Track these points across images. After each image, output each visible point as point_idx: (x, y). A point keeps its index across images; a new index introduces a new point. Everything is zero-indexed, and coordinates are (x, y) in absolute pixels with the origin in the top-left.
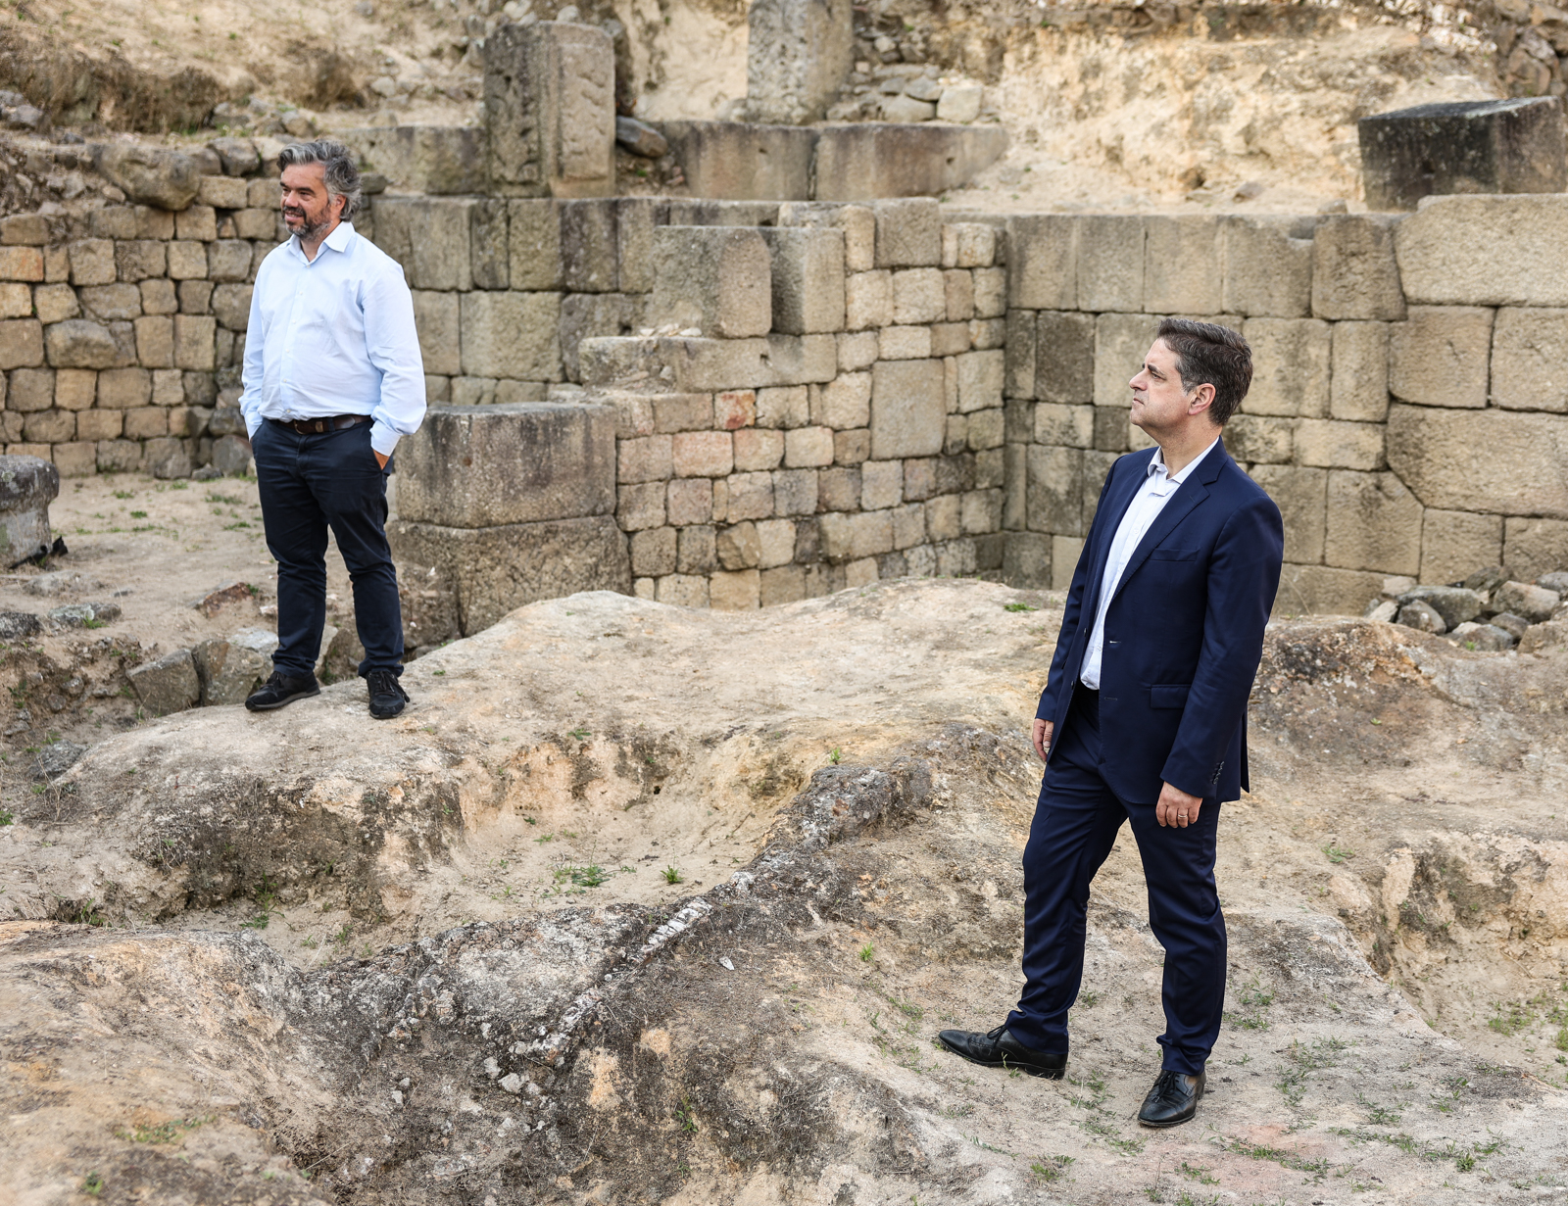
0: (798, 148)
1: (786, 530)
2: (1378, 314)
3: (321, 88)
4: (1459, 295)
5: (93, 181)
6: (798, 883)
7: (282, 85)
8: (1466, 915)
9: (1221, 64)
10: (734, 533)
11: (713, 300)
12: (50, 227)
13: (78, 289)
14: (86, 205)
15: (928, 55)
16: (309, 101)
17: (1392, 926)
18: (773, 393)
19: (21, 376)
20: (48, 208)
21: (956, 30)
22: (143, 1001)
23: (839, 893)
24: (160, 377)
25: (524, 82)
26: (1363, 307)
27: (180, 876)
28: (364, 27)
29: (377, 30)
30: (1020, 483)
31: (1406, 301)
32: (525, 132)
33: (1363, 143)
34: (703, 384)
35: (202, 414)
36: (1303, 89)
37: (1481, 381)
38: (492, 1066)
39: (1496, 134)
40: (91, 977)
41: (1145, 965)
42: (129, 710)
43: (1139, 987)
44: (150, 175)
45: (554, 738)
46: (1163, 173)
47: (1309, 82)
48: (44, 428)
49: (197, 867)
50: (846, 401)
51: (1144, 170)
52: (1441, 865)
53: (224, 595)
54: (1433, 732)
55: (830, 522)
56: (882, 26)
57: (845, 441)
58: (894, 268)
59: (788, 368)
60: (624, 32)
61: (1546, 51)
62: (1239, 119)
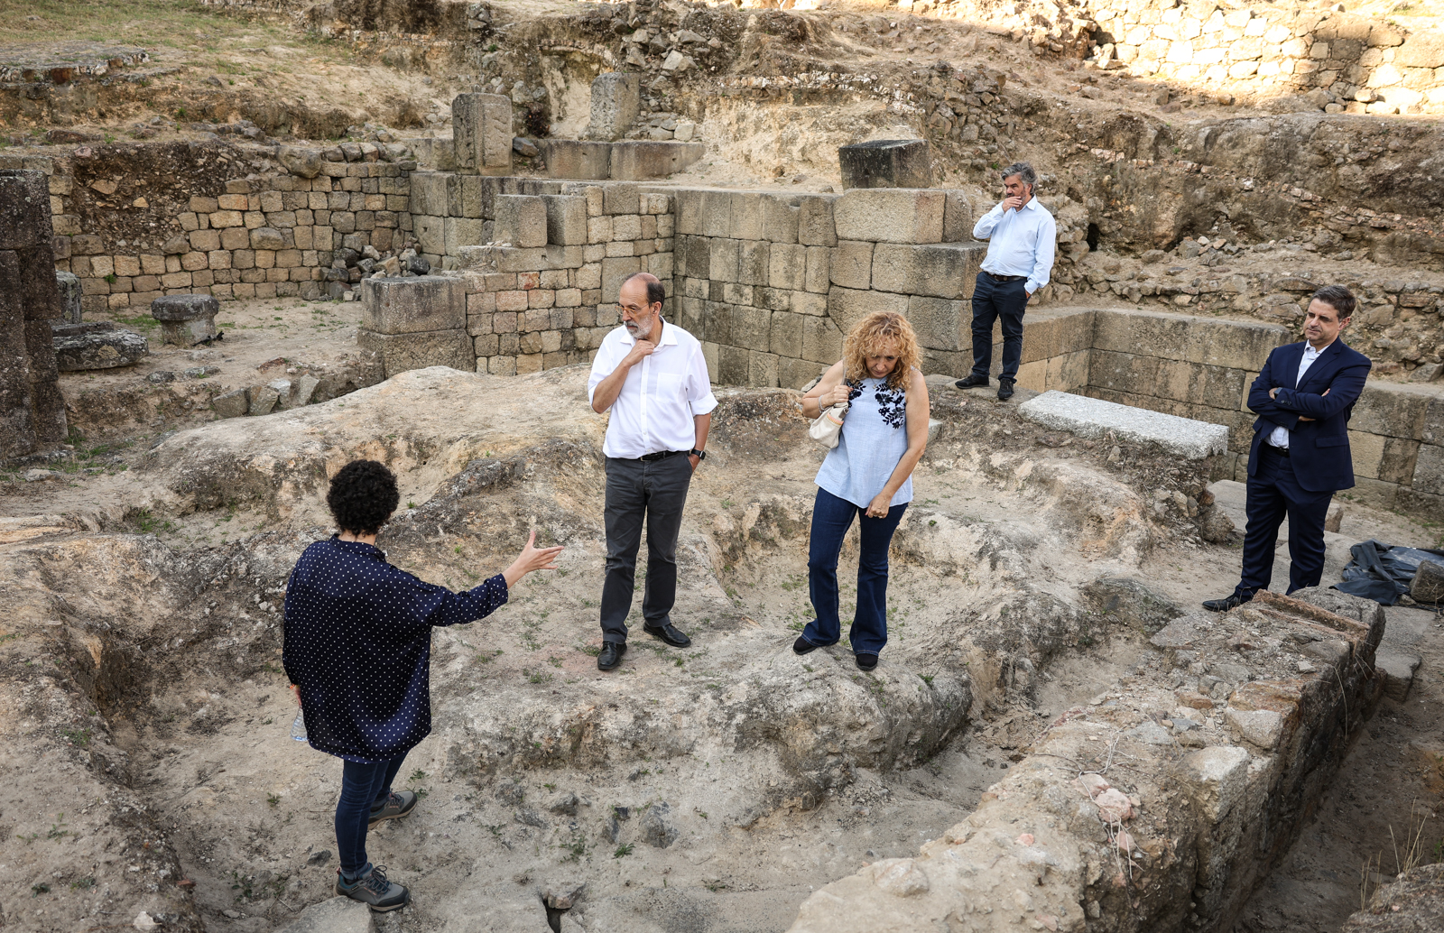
0: (603, 153)
1: (556, 336)
2: (826, 243)
3: (402, 118)
4: (859, 236)
5: (275, 164)
6: (438, 515)
7: (382, 117)
8: (785, 534)
9: (796, 117)
10: (528, 337)
11: (516, 230)
12: (250, 185)
13: (265, 214)
14: (269, 175)
15: (673, 108)
16: (395, 125)
17: (746, 538)
18: (549, 273)
19: (238, 253)
20: (251, 177)
21: (685, 97)
22: (80, 567)
23: (457, 520)
24: (306, 254)
25: (468, 121)
26: (819, 240)
27: (191, 497)
28: (426, 90)
29: (433, 91)
30: (680, 314)
31: (838, 238)
32: (468, 145)
33: (841, 159)
34: (511, 269)
35: (326, 270)
36: (829, 130)
37: (868, 277)
38: (257, 598)
39: (894, 158)
40: (56, 556)
41: (596, 557)
42: (213, 415)
43: (588, 568)
44: (298, 162)
45: (380, 438)
46: (766, 168)
47: (832, 127)
48: (251, 276)
49: (199, 493)
50: (589, 276)
51: (759, 166)
52: (775, 510)
53: (271, 363)
54: (803, 445)
55: (578, 332)
56: (653, 94)
57: (588, 295)
58: (613, 215)
59: (557, 261)
60: (547, 93)
61: (949, 113)
62: (800, 143)
